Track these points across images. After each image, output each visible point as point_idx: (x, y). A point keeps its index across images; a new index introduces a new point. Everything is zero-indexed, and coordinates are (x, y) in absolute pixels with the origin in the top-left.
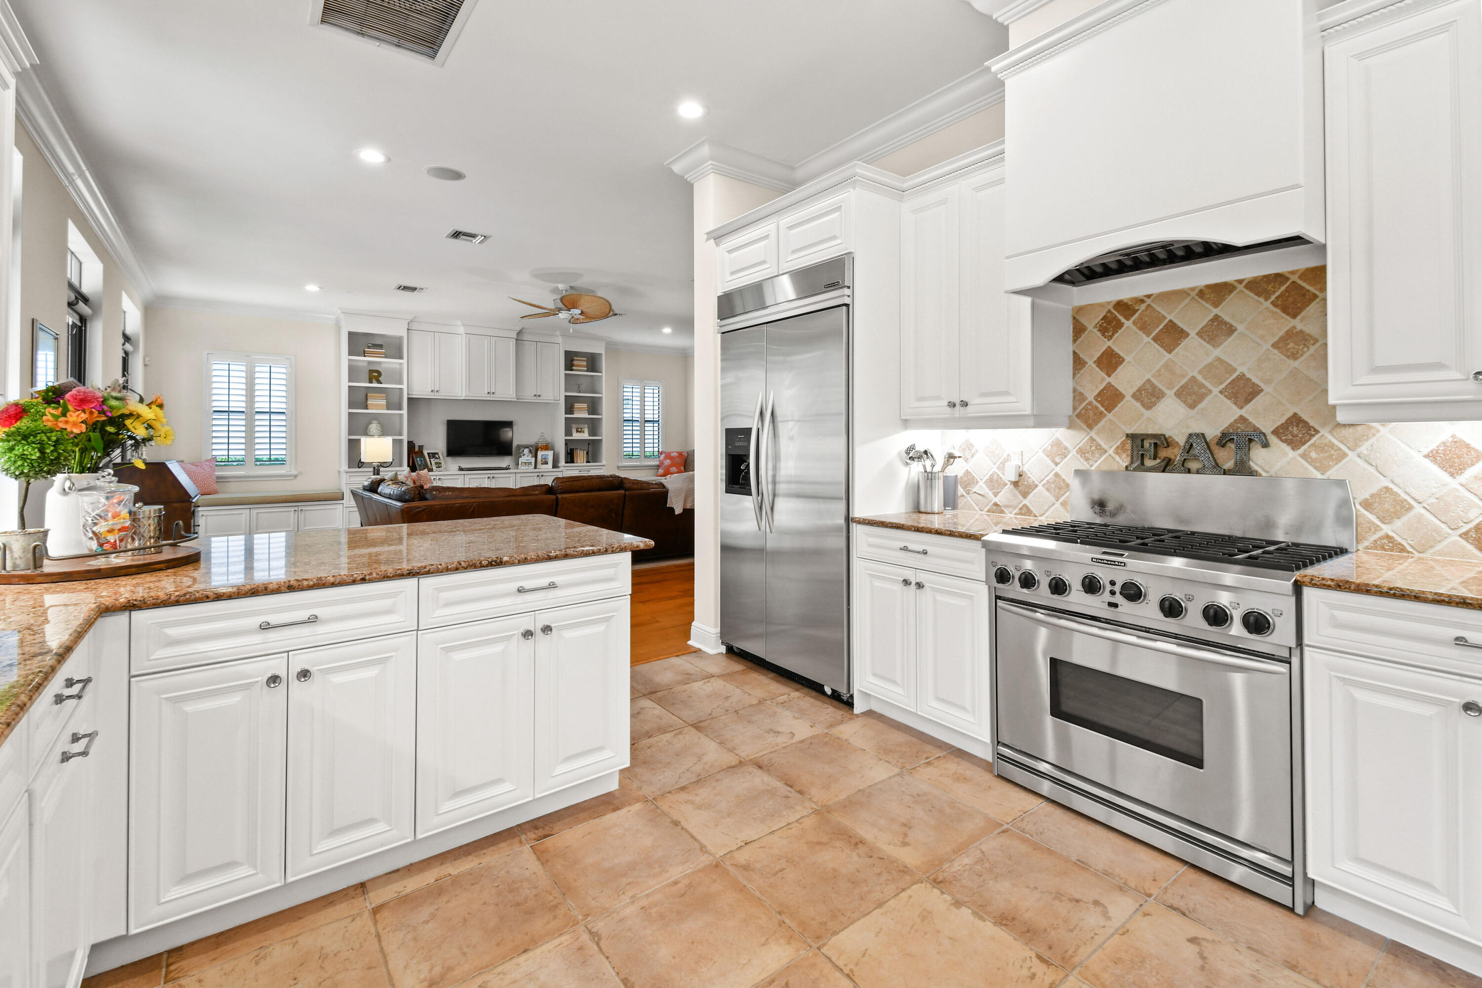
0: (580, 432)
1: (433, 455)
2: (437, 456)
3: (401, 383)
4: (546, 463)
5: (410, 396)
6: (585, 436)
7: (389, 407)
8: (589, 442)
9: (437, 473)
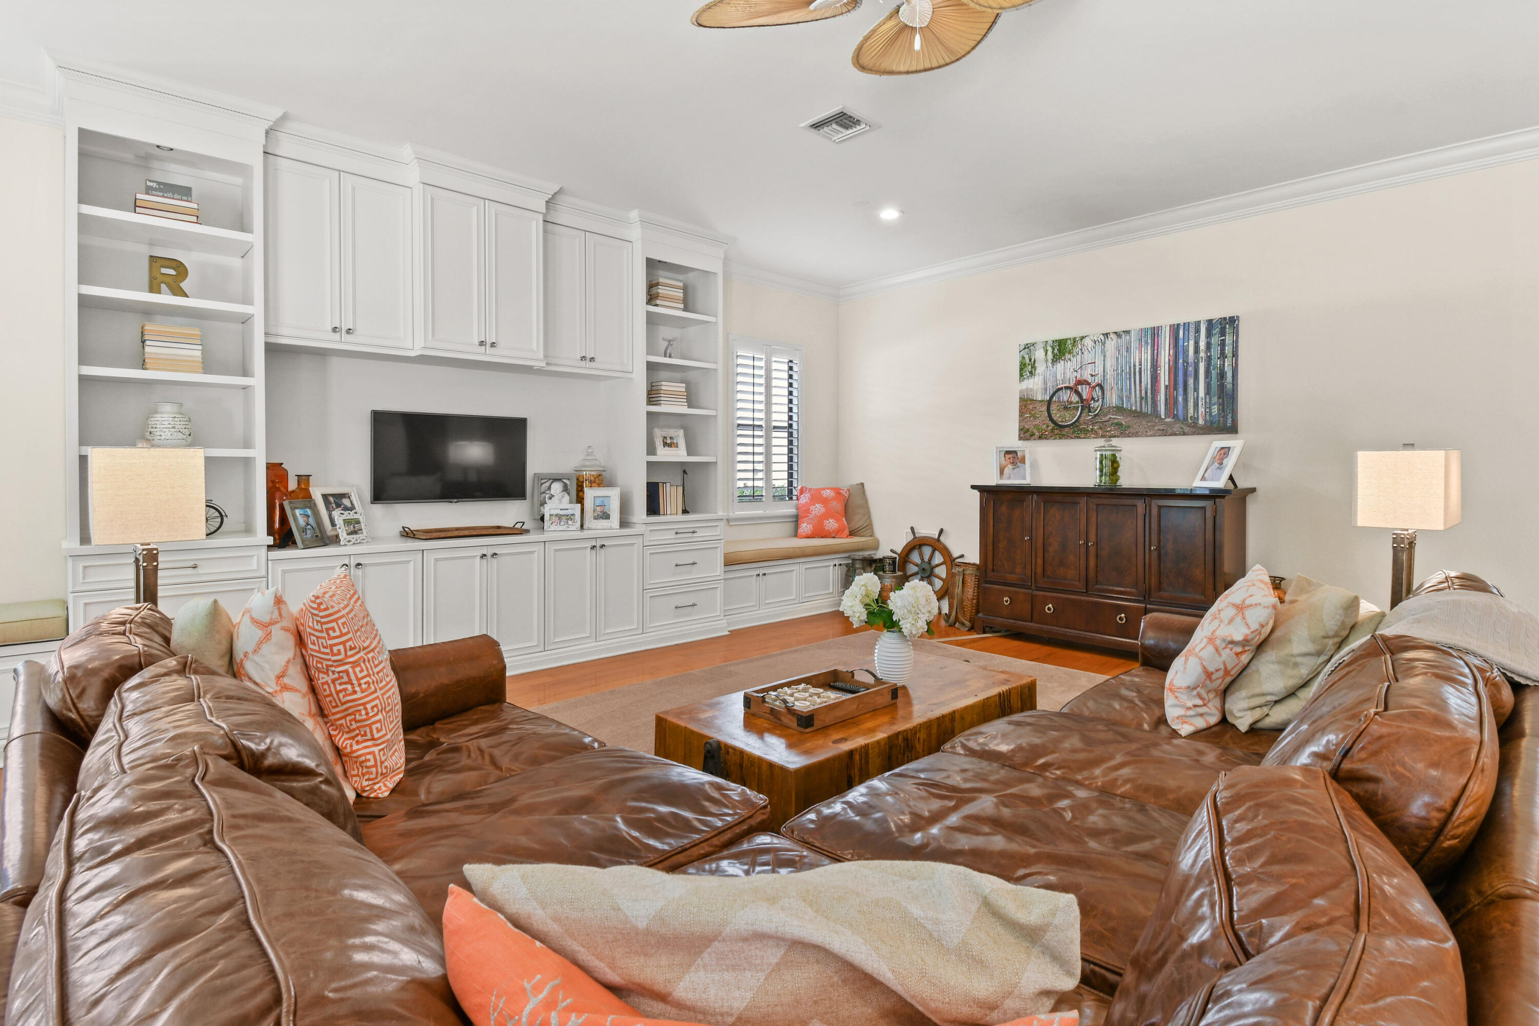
0: (670, 445)
1: (336, 500)
2: (346, 502)
3: (247, 300)
4: (606, 516)
5: (273, 340)
6: (679, 455)
7: (207, 367)
8: (684, 469)
9: (350, 549)
